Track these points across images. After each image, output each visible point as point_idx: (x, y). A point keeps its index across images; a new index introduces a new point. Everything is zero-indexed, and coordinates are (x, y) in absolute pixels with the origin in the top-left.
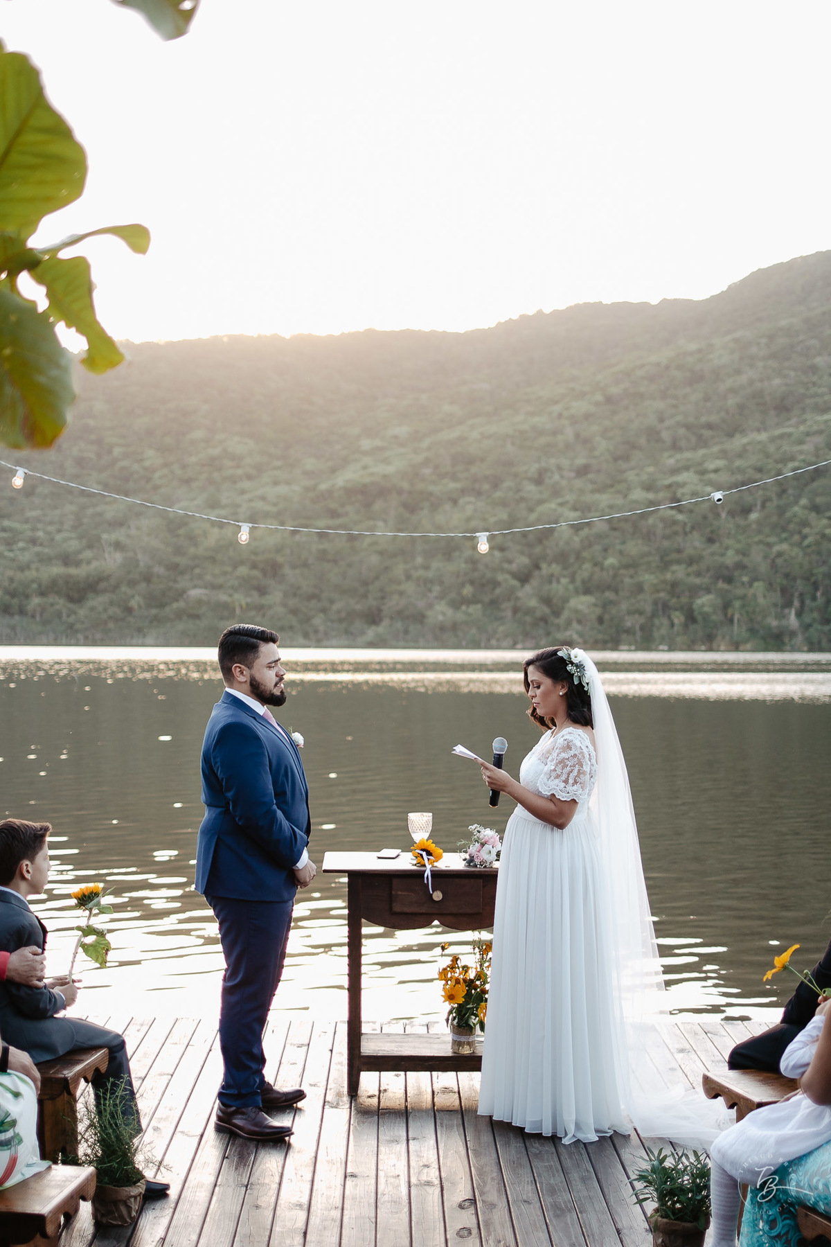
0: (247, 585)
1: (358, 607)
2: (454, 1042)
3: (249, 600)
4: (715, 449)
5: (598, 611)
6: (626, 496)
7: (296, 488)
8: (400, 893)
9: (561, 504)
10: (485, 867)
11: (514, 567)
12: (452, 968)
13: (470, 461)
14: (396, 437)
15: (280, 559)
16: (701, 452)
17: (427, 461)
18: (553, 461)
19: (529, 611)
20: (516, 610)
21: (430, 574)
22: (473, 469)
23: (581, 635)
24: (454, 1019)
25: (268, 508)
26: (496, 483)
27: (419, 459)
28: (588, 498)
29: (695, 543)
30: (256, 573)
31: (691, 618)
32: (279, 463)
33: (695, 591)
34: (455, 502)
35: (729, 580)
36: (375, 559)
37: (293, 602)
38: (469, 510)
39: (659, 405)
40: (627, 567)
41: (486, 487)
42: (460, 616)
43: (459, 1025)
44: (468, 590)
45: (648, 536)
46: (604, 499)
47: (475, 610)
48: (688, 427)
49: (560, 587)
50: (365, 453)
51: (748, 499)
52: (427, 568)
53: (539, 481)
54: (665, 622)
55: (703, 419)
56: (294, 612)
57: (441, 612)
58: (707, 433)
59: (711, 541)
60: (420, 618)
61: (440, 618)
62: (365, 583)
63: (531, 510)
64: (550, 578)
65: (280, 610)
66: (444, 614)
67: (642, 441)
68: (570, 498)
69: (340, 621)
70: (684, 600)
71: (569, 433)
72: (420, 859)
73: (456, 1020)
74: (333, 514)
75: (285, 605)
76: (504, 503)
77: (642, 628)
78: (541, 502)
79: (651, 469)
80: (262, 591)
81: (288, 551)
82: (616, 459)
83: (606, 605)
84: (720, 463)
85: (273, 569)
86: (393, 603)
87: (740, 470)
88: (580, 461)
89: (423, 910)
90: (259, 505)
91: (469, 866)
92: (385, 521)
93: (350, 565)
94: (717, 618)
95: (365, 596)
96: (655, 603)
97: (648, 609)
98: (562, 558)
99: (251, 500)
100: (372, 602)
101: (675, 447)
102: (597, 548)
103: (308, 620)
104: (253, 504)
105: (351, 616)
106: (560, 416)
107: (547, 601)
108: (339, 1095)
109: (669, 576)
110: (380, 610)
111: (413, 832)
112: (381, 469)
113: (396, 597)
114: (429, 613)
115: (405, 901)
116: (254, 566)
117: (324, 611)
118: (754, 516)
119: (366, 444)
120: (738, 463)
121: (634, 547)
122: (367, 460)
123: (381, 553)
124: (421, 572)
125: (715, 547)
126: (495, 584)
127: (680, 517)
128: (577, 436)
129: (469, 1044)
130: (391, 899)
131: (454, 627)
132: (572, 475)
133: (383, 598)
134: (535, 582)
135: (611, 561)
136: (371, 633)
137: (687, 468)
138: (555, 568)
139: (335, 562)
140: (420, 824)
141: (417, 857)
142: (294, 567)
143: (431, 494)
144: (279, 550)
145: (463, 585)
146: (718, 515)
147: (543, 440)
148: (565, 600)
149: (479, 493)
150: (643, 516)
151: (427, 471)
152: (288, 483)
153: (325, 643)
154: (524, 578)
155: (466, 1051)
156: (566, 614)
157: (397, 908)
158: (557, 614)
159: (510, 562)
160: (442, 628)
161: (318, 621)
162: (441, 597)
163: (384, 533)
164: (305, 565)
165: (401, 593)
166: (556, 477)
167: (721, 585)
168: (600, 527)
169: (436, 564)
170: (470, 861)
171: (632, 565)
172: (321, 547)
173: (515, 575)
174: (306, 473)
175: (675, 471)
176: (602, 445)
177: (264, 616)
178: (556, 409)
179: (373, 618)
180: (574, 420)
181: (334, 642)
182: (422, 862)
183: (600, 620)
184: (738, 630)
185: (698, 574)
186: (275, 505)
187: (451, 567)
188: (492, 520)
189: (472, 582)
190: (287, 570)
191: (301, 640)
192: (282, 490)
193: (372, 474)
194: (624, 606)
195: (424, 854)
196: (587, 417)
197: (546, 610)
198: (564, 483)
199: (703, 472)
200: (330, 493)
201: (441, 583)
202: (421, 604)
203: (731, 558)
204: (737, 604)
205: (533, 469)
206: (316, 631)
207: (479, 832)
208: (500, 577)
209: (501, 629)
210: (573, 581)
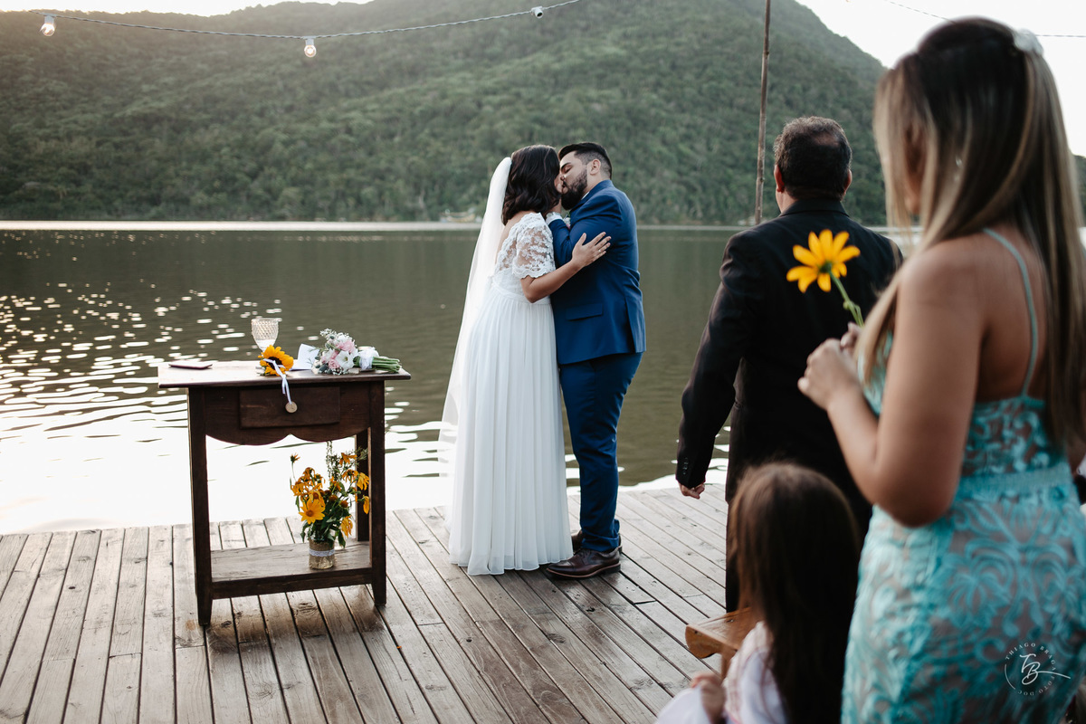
0: (67, 179)
1: (144, 194)
2: (312, 557)
3: (69, 189)
4: (373, 97)
5: (301, 197)
6: (317, 126)
7: (99, 116)
8: (249, 406)
9: (277, 130)
10: (342, 374)
11: (247, 169)
12: (307, 480)
13: (216, 101)
14: (166, 84)
15: (89, 163)
16: (364, 99)
17: (187, 100)
18: (270, 103)
19: (258, 197)
20: (249, 197)
21: (192, 173)
22: (219, 106)
23: (291, 211)
24: (310, 534)
25: (80, 129)
26: (233, 115)
27: (182, 98)
28: (294, 126)
29: (361, 155)
30: (72, 171)
31: (359, 201)
32: (86, 99)
33: (361, 185)
34: (206, 127)
35: (382, 178)
36: (154, 163)
37: (99, 191)
38: (216, 132)
39: (337, 68)
40: (319, 169)
41: (227, 118)
42: (212, 200)
43: (317, 541)
44: (217, 184)
45: (332, 151)
46: (304, 127)
47: (223, 196)
48: (355, 83)
49: (277, 181)
50: (146, 94)
51: (393, 129)
52: (189, 169)
53: (261, 114)
54: (343, 204)
55: (365, 79)
56: (101, 197)
57: (200, 198)
58: (367, 88)
59: (371, 154)
60: (186, 201)
61: (200, 201)
62: (148, 179)
63: (257, 133)
64: (270, 177)
65: (91, 196)
66: (202, 199)
67: (327, 91)
68: (282, 125)
69: (133, 203)
70: (355, 190)
71: (280, 84)
72: (269, 369)
73: (314, 536)
74: (125, 133)
75: (94, 193)
76: (239, 128)
77: (330, 208)
78: (263, 128)
79: (332, 109)
80: (78, 184)
81: (94, 157)
82: (311, 102)
83: (306, 193)
84: (375, 106)
85: (84, 169)
86: (168, 192)
87: (389, 111)
88: (288, 103)
89: (276, 423)
90: (73, 126)
91: (323, 373)
92: (161, 138)
93: (138, 167)
94: (375, 201)
95: (149, 187)
96: (337, 192)
97: (333, 195)
98: (278, 164)
99: (67, 123)
100: (153, 191)
101: (347, 95)
102: (300, 158)
103: (110, 202)
104: (68, 126)
105: (140, 200)
106: (274, 74)
107: (269, 190)
108: (189, 625)
109: (345, 176)
110: (159, 196)
111: (259, 339)
112: (156, 104)
113: (169, 188)
114: (193, 198)
115: (255, 413)
116: (71, 167)
117: (121, 196)
118: (397, 139)
119: (145, 88)
120: (387, 106)
121: (323, 158)
122: (146, 98)
123: (159, 159)
124: (185, 172)
125: (373, 158)
126: (234, 180)
127: (352, 139)
128: (285, 86)
129: (329, 558)
130: (239, 414)
131: (209, 207)
132: (282, 111)
133: (161, 189)
134: (261, 178)
135: (309, 166)
136: (153, 211)
137: (355, 108)
138: (273, 170)
139: (127, 165)
140: (265, 333)
141: (265, 367)
142: (99, 168)
143: (190, 121)
144: (88, 156)
145: (213, 180)
146: (374, 139)
147: (263, 89)
148: (280, 190)
149: (222, 122)
150: (328, 138)
151: (187, 107)
152: (92, 112)
153: (123, 217)
154: (253, 176)
155: (325, 565)
156: (281, 199)
157: (247, 422)
158: (275, 198)
159: (244, 166)
160: (201, 208)
161: (117, 203)
162: (200, 188)
163: (159, 145)
164: (107, 166)
165: (173, 186)
166: (272, 113)
167: (378, 181)
168: (302, 144)
169: (196, 167)
170: (325, 368)
171: (322, 168)
172: (118, 155)
173: (248, 174)
174: (105, 106)
175: (348, 110)
176: (302, 93)
177: (80, 200)
178: (272, 69)
179: (155, 201)
180: (283, 77)
181: (129, 217)
182: (273, 372)
183: (303, 203)
184: (388, 209)
185: (363, 174)
186: (84, 126)
187: (205, 169)
188: (231, 139)
189: (220, 178)
190: (94, 170)
191: (106, 216)
192: (89, 117)
193: (151, 108)
194: (317, 194)
195: (274, 362)
196: (292, 75)
197: (267, 196)
198: (277, 117)
199: (365, 112)
200: (122, 119)
201: (199, 179)
202: (186, 192)
203: (383, 165)
204: (387, 193)
205: (258, 107)
206: (116, 210)
207: (332, 338)
208: (238, 175)
209: (240, 208)
210: (285, 178)
